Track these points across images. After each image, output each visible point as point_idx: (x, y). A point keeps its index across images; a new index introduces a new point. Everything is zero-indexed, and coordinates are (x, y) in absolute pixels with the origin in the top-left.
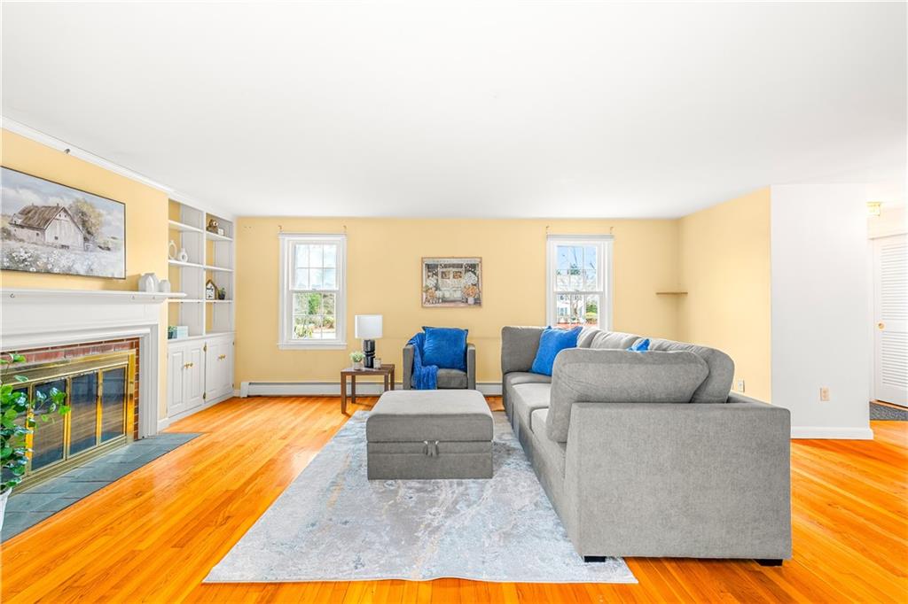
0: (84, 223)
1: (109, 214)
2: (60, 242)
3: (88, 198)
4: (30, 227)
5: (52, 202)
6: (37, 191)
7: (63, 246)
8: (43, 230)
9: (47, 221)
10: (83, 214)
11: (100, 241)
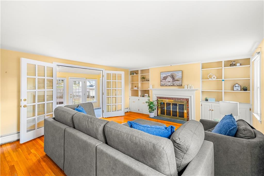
0: (173, 77)
1: (178, 74)
2: (168, 81)
3: (173, 72)
4: (164, 80)
5: (167, 75)
6: (165, 74)
7: (169, 82)
8: (166, 80)
9: (166, 78)
10: (173, 75)
11: (176, 79)
